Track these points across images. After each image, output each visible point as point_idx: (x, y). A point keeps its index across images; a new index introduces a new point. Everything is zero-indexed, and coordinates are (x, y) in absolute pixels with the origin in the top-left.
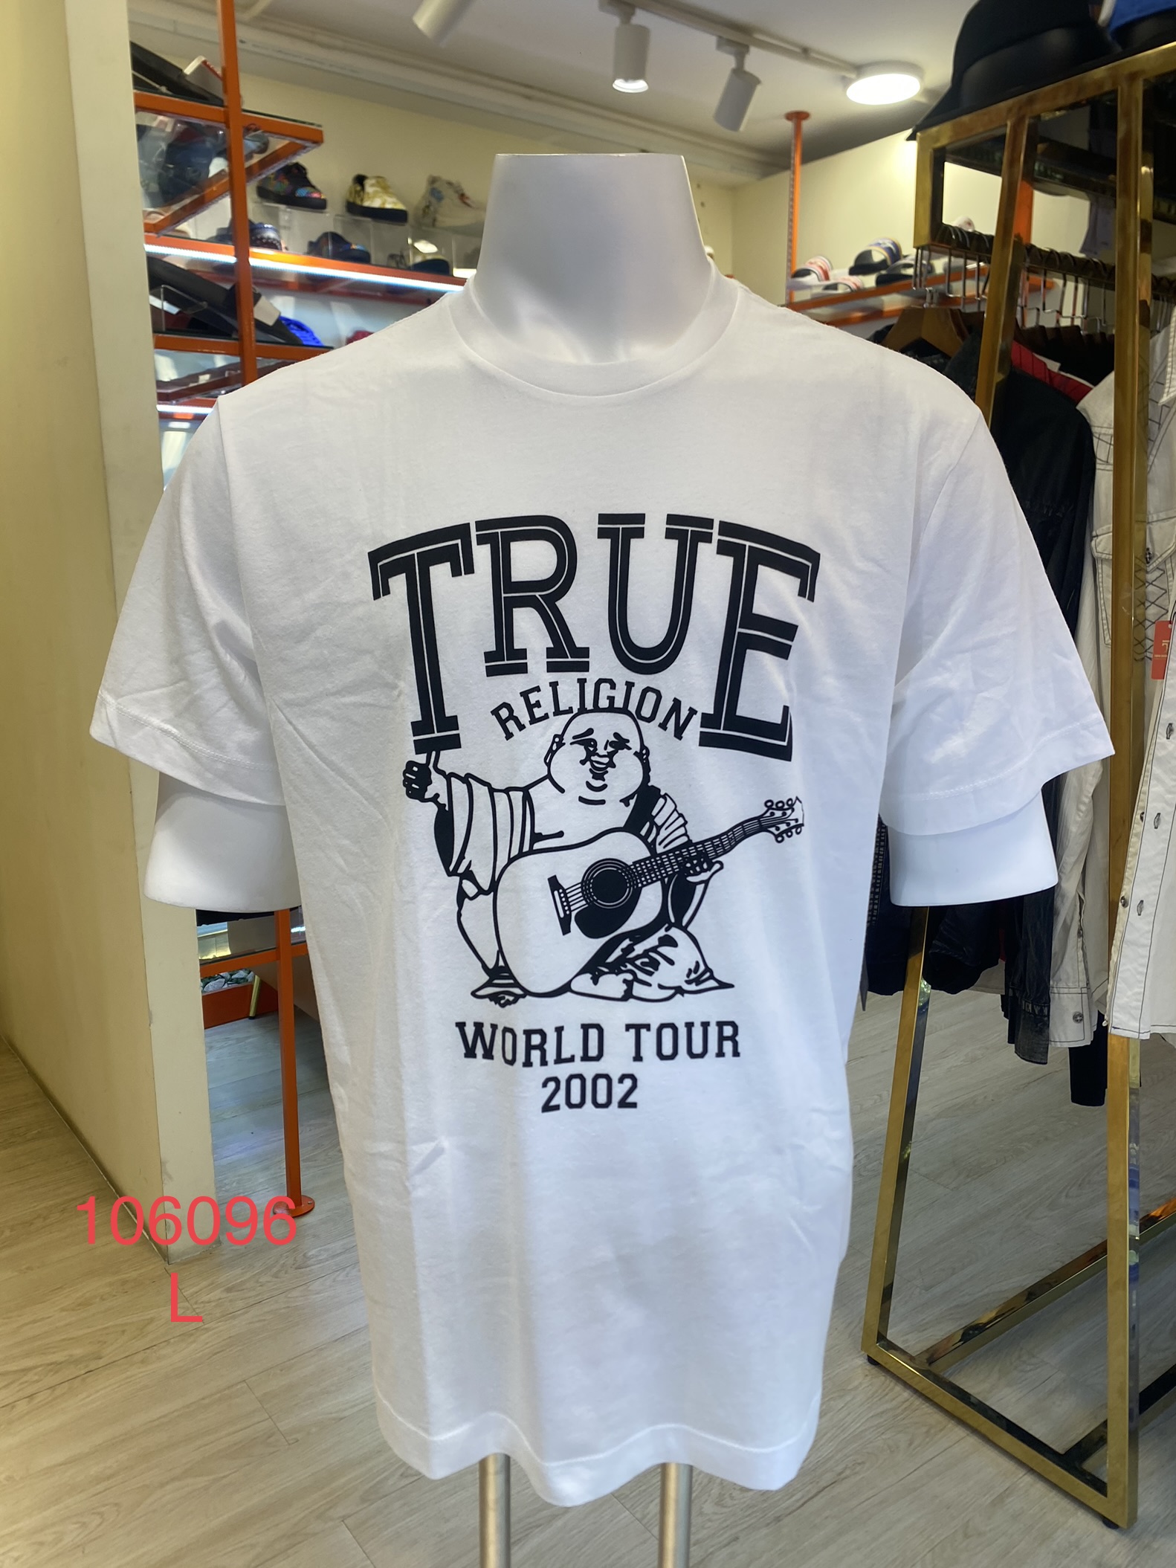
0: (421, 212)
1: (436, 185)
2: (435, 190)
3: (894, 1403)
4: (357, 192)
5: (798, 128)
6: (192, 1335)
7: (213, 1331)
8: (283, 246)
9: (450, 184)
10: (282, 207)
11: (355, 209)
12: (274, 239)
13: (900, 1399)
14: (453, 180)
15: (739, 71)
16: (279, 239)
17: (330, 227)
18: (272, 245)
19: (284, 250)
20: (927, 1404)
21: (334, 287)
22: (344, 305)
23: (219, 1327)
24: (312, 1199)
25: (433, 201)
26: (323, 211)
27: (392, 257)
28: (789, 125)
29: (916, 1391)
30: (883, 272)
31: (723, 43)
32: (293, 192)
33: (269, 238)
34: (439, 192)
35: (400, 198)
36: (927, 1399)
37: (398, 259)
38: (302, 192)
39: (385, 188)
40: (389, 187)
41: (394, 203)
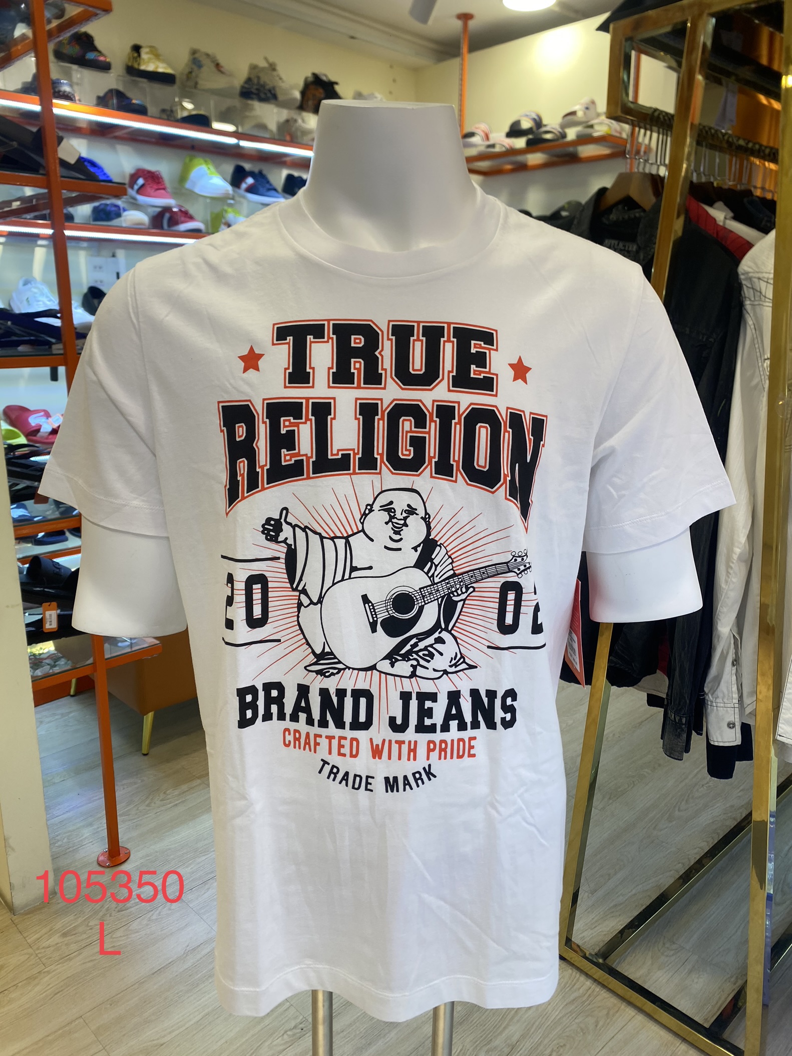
0: (186, 76)
1: (197, 55)
2: (196, 60)
3: (581, 991)
4: (135, 59)
5: (465, 25)
6: (35, 978)
7: (54, 973)
8: (77, 98)
9: (208, 55)
10: (75, 67)
11: (133, 71)
12: (69, 93)
13: (585, 987)
14: (210, 52)
16: (73, 92)
17: (114, 86)
18: (67, 97)
19: (77, 102)
20: (604, 990)
21: (118, 134)
22: (127, 148)
23: (57, 969)
24: (128, 849)
25: (195, 68)
26: (111, 71)
27: (163, 111)
28: (459, 24)
29: (595, 980)
30: (530, 137)
32: (84, 56)
33: (65, 92)
34: (199, 61)
35: (170, 65)
36: (604, 986)
37: (168, 113)
38: (91, 56)
39: (157, 56)
40: (160, 55)
41: (165, 68)
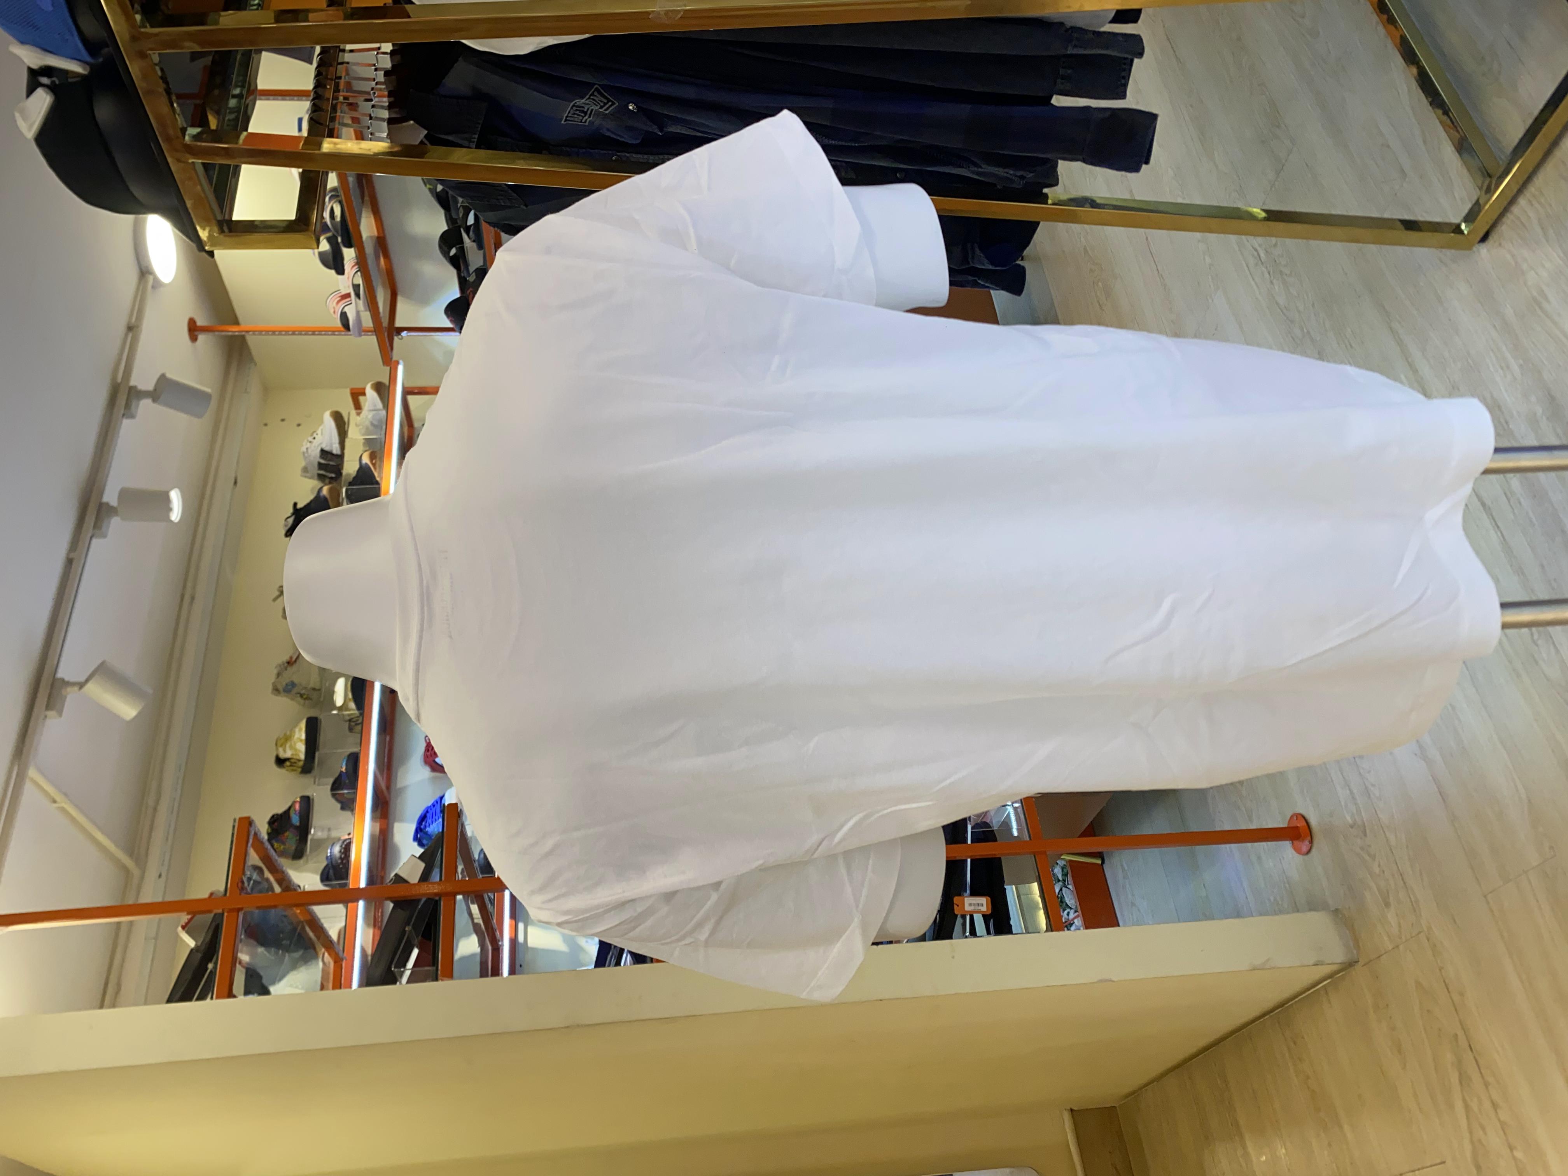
0: (307, 701)
1: (280, 688)
2: (287, 689)
4: (292, 764)
5: (205, 329)
6: (1435, 945)
7: (1431, 922)
8: (347, 837)
9: (279, 675)
10: (310, 838)
11: (308, 767)
12: (341, 846)
14: (275, 672)
15: (155, 395)
16: (341, 842)
17: (327, 791)
18: (346, 848)
19: (351, 836)
21: (383, 785)
22: (400, 773)
23: (1426, 917)
24: (1292, 817)
25: (295, 690)
26: (311, 797)
27: (351, 729)
28: (201, 337)
30: (340, 240)
31: (129, 413)
32: (296, 828)
33: (341, 851)
34: (287, 685)
35: (296, 724)
37: (353, 724)
38: (295, 820)
39: (287, 739)
40: (285, 734)
41: (300, 730)
